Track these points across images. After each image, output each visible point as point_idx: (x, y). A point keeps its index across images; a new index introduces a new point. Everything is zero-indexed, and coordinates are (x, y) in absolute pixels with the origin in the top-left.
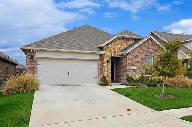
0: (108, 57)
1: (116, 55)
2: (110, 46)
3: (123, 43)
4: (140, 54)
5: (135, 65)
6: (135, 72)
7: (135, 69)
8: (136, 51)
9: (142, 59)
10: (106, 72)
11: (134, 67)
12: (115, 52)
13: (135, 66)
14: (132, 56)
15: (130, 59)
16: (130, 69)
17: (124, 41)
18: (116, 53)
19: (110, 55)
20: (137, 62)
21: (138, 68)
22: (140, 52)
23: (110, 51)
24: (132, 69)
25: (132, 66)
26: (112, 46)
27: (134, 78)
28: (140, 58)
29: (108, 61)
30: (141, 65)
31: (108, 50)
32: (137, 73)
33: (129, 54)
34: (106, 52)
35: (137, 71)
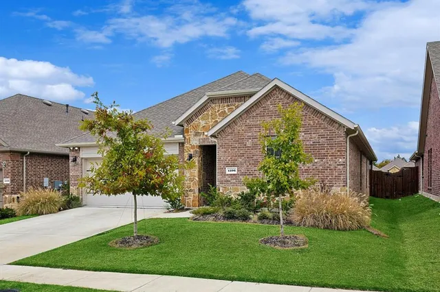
0: (193, 147)
2: (196, 121)
3: (226, 110)
4: (250, 134)
5: (236, 163)
6: (234, 181)
7: (236, 173)
8: (238, 128)
9: (255, 146)
10: (187, 181)
11: (233, 168)
13: (234, 165)
14: (227, 142)
15: (223, 150)
17: (228, 106)
19: (196, 142)
20: (242, 155)
21: (243, 170)
22: (250, 127)
23: (197, 134)
24: (227, 173)
25: (228, 165)
26: (201, 121)
27: (232, 196)
28: (249, 143)
29: (190, 157)
30: (251, 162)
31: (192, 133)
32: (240, 182)
33: (220, 136)
34: (187, 137)
35: (241, 177)
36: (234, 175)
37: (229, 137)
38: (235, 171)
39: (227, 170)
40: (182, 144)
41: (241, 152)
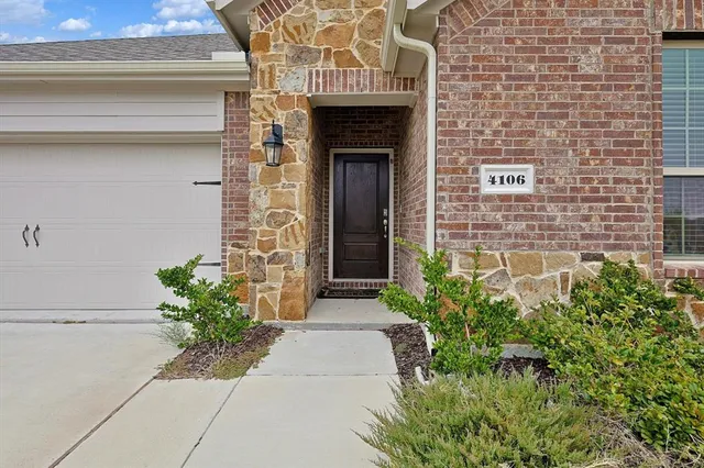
0: (284, 101)
1: (351, 80)
2: (298, 11)
4: (594, 22)
5: (531, 143)
6: (522, 226)
9: (618, 75)
10: (259, 222)
11: (514, 169)
12: (344, 59)
13: (520, 156)
14: (485, 49)
15: (466, 86)
16: (466, 193)
18: (352, 61)
19: (297, 83)
20: (561, 111)
21: (563, 175)
23: (301, 56)
24: (487, 189)
25: (491, 154)
26: (316, 10)
27: (512, 292)
28: (590, 62)
29: (277, 139)
30: (602, 143)
31: (280, 50)
32: (550, 230)
33: (450, 25)
34: (262, 65)
35: (552, 209)
36: (520, 198)
37: (494, 32)
38: (521, 180)
39: (484, 175)
40: (237, 97)
41: (555, 97)
